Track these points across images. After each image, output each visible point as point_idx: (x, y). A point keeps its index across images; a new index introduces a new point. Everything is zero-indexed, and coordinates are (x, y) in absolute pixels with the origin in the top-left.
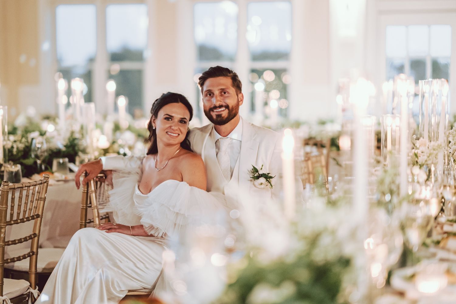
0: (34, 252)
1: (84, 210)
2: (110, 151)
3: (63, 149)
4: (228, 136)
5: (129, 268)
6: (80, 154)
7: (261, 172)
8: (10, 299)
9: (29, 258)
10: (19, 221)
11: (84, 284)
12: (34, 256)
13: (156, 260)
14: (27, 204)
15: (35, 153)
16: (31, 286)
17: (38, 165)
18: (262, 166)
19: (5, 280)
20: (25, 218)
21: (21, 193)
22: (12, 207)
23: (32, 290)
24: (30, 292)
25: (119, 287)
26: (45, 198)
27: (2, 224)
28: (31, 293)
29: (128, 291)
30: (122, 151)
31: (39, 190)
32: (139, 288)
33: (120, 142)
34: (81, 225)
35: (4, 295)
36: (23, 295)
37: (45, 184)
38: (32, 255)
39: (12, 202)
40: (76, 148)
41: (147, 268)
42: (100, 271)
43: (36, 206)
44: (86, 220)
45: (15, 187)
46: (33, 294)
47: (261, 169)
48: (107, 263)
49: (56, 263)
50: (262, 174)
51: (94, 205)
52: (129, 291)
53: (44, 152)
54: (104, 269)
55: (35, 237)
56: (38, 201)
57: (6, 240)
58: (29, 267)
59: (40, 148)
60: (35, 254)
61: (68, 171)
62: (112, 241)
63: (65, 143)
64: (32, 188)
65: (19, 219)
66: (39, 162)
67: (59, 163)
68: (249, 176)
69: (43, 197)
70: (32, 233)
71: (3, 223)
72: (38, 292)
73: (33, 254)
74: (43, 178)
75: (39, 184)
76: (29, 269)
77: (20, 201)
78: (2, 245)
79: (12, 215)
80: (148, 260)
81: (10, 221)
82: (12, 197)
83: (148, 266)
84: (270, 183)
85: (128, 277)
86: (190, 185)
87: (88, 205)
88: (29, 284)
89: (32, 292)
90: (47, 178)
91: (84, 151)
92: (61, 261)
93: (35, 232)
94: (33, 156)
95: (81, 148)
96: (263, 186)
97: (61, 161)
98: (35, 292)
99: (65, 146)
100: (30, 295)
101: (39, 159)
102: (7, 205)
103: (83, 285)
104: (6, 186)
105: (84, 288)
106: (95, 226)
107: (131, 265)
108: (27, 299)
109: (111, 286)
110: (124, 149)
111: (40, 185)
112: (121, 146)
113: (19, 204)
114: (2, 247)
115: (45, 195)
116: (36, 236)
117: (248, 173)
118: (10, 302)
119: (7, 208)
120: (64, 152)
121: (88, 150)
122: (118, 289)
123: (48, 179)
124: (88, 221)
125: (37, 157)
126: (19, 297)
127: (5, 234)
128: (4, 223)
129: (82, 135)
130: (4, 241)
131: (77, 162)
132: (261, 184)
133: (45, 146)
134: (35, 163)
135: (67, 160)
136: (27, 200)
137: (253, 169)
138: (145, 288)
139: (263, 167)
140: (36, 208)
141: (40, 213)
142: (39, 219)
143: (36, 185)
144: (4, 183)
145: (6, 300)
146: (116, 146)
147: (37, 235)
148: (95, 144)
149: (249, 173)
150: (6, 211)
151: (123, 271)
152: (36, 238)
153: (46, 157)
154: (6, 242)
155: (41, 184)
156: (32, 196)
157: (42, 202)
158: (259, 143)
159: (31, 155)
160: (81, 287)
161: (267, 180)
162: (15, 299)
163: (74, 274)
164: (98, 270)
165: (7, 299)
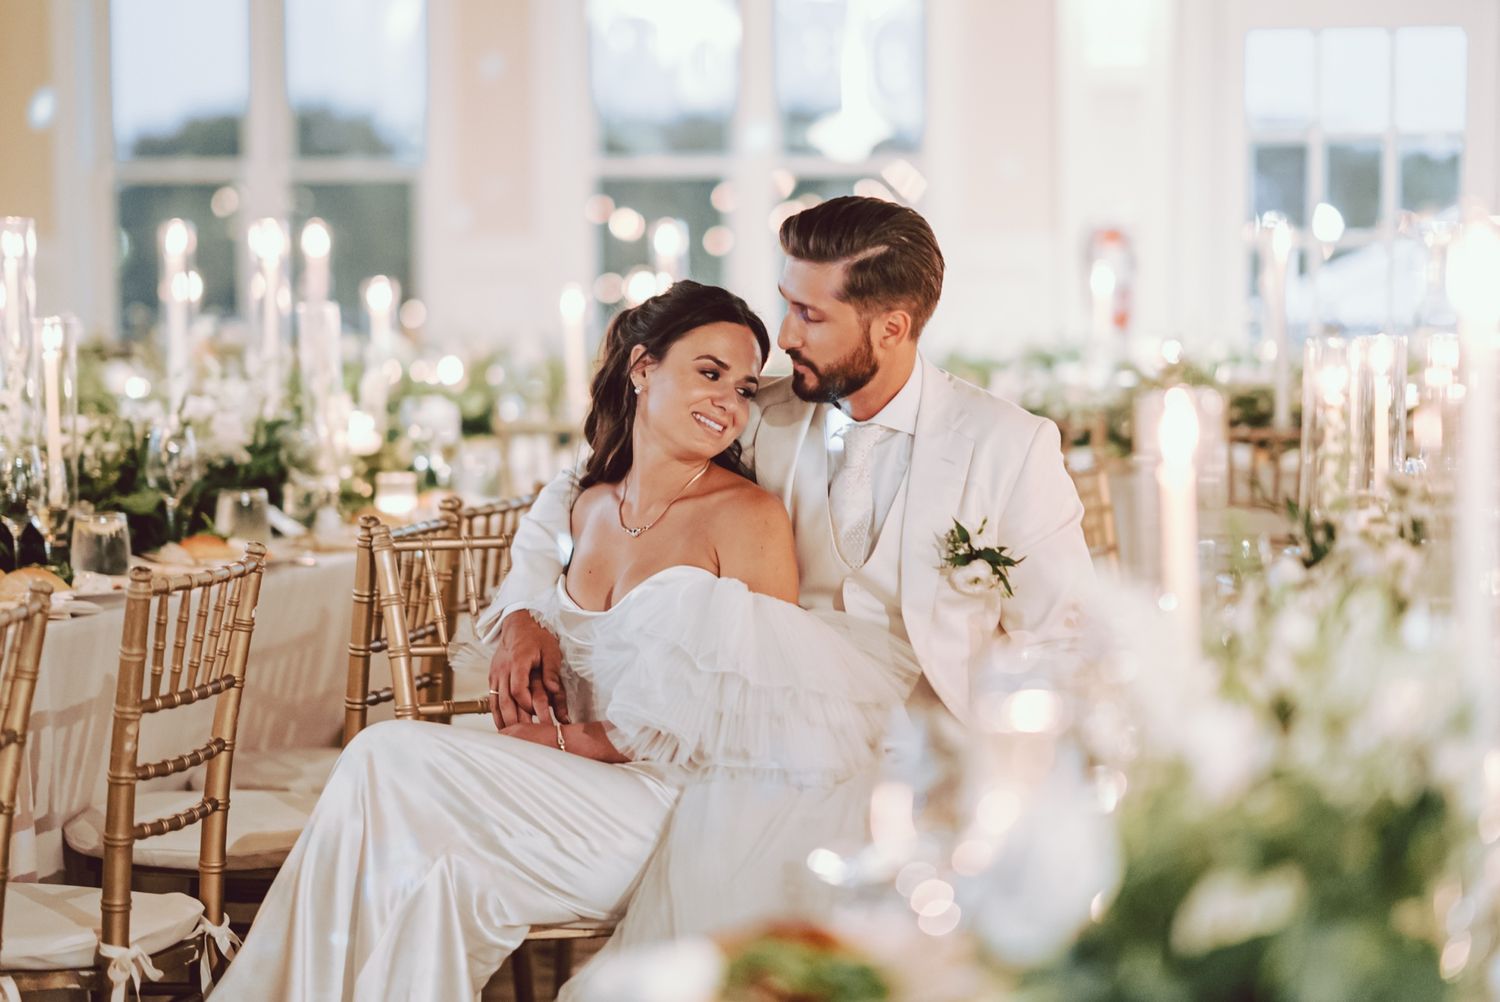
0: (217, 801)
1: (361, 661)
2: (386, 463)
3: (245, 458)
4: (873, 420)
5: (537, 856)
6: (295, 474)
7: (979, 544)
8: (152, 956)
9: (200, 822)
10: (159, 703)
11: (392, 907)
12: (218, 816)
13: (625, 828)
14: (202, 642)
15: (159, 472)
16: (206, 914)
17: (171, 515)
18: (984, 522)
19: (134, 895)
20: (194, 688)
21: (185, 606)
22: (159, 653)
23: (209, 927)
24: (204, 933)
25: (501, 913)
26: (252, 623)
27: (129, 709)
28: (209, 936)
29: (528, 928)
30: (421, 464)
31: (236, 596)
32: (569, 917)
33: (414, 433)
34: (348, 709)
35: (133, 943)
36: (182, 943)
37: (254, 576)
38: (213, 810)
39: (157, 638)
40: (283, 455)
41: (593, 851)
42: (441, 862)
43: (225, 649)
44: (365, 693)
45: (168, 588)
46: (214, 939)
47: (980, 532)
48: (462, 833)
49: (294, 837)
50: (982, 549)
51: (396, 643)
52: (534, 928)
53: (188, 469)
54: (454, 857)
55: (220, 751)
56: (231, 632)
57: (139, 763)
58: (198, 854)
59: (178, 454)
60: (220, 808)
61: (268, 535)
62: (475, 765)
63: (248, 440)
64: (215, 589)
65: (177, 693)
66: (172, 503)
67: (239, 505)
68: (938, 555)
69: (245, 617)
70: (208, 738)
71: (131, 706)
72: (231, 932)
73: (215, 809)
74: (247, 555)
75: (236, 577)
76: (198, 859)
77: (182, 632)
78: (126, 778)
79: (156, 679)
80: (600, 829)
81: (152, 699)
82: (159, 619)
83: (597, 845)
84: (1002, 578)
85: (531, 885)
86: (752, 588)
87: (373, 645)
88: (203, 908)
89: (213, 935)
90: (257, 557)
91: (307, 466)
92: (311, 830)
93: (218, 736)
94: (152, 482)
95: (300, 454)
96: (978, 588)
97: (245, 497)
98: (223, 935)
99: (251, 449)
100: (205, 941)
101: (173, 495)
102: (144, 645)
103: (387, 907)
104: (142, 585)
105: (393, 917)
106: (399, 713)
107: (542, 843)
108: (196, 956)
109: (475, 912)
110: (428, 457)
111: (239, 579)
112: (419, 447)
113: (177, 642)
114: (129, 784)
115: (254, 611)
116: (224, 750)
117: (935, 546)
118: (151, 963)
119: (144, 656)
120: (247, 468)
121: (323, 463)
122: (497, 922)
123: (260, 560)
124: (372, 697)
125: (164, 485)
126: (173, 952)
127: (137, 742)
128: (136, 705)
129: (298, 410)
130: (133, 766)
131: (289, 505)
132: (976, 581)
133: (192, 449)
134: (162, 506)
135: (262, 494)
136: (201, 628)
137: (952, 532)
138: (583, 919)
139: (986, 527)
140: (226, 657)
141: (236, 673)
142: (233, 691)
143: (227, 580)
144: (136, 574)
145: (141, 959)
146: (402, 448)
147: (225, 745)
148: (340, 440)
149: (937, 544)
150: (142, 664)
151: (516, 866)
152: (224, 756)
153: (196, 485)
154: (139, 768)
155: (242, 575)
156: (215, 615)
157: (242, 636)
158: (973, 444)
159: (145, 481)
160: (383, 919)
161: (996, 571)
162: (163, 956)
163: (356, 867)
164: (435, 860)
165: (142, 955)
